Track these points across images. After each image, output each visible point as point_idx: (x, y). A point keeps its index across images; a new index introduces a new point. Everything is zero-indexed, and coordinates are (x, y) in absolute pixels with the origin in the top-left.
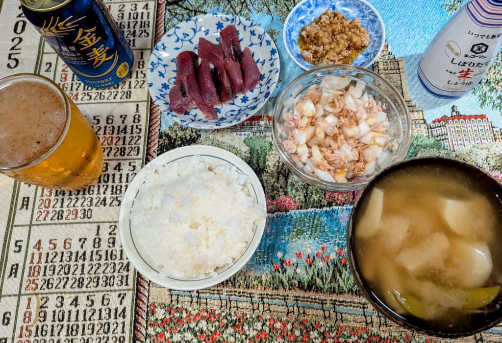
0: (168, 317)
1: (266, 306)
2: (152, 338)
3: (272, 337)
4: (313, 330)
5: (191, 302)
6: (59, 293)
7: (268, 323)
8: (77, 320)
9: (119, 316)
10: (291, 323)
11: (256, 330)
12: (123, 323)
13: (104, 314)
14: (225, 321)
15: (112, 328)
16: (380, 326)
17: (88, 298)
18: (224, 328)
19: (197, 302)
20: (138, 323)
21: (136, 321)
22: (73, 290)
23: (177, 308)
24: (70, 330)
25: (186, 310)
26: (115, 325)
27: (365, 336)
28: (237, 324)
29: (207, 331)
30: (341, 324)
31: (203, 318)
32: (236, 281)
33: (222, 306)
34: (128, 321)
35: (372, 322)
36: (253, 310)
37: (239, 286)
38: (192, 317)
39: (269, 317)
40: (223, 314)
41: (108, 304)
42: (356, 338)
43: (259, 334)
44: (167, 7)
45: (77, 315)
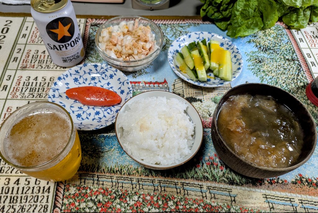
0: (78, 192)
1: (141, 186)
2: (66, 206)
3: (144, 205)
4: (170, 200)
5: (93, 183)
6: (8, 176)
7: (142, 196)
8: (17, 193)
9: (46, 192)
10: (156, 196)
11: (134, 201)
12: (48, 197)
13: (36, 190)
14: (115, 195)
15: (40, 199)
16: (211, 199)
17: (26, 180)
18: (113, 200)
19: (97, 184)
20: (58, 196)
21: (57, 195)
22: (17, 174)
23: (84, 187)
24: (12, 199)
25: (90, 188)
26: (42, 197)
27: (202, 204)
28: (122, 197)
29: (103, 202)
30: (187, 197)
31: (100, 193)
32: (122, 171)
33: (113, 186)
34: (51, 195)
35: (206, 196)
36: (133, 188)
37: (124, 174)
38: (93, 193)
39: (142, 193)
40: (113, 191)
41: (39, 184)
42: (197, 205)
43: (136, 203)
44: (91, 27)
45: (18, 190)
